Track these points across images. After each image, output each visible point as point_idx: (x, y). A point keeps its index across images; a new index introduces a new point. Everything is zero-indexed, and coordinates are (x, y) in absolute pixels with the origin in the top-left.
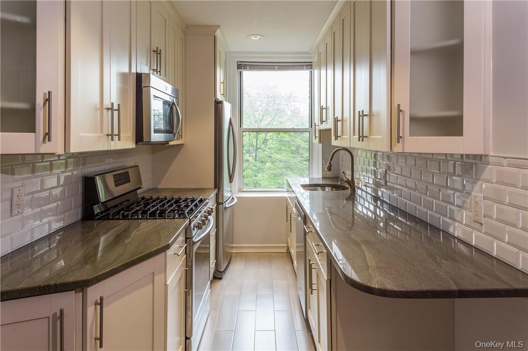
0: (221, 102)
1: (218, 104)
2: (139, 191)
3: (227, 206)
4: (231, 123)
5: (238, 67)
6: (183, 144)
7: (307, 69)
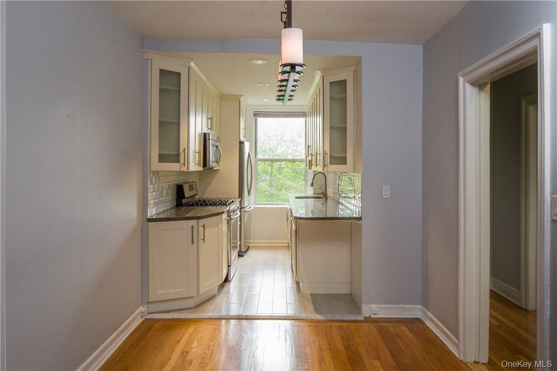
0: (243, 143)
1: (241, 143)
2: (196, 196)
3: (246, 210)
4: (249, 155)
5: (254, 115)
6: (219, 169)
7: (303, 117)
